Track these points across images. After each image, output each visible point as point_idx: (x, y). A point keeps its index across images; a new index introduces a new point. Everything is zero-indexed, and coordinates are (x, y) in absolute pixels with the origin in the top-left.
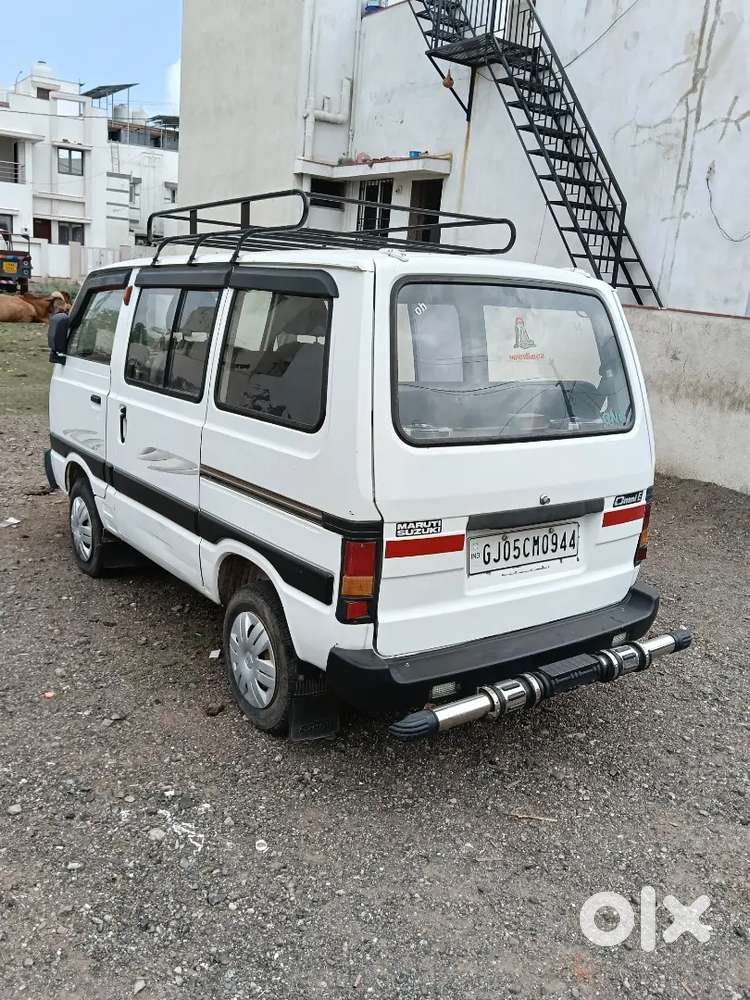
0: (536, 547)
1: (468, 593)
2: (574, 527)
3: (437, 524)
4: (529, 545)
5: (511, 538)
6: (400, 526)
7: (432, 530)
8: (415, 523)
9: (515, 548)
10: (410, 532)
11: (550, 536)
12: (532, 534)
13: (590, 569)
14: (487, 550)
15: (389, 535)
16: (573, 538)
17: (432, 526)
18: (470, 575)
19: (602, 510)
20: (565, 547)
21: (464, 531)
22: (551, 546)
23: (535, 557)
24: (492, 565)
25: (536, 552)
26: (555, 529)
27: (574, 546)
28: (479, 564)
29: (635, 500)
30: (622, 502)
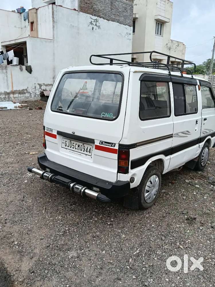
0: (79, 148)
1: (60, 151)
2: (91, 147)
4: (77, 147)
5: (72, 142)
9: (73, 145)
10: (48, 130)
11: (83, 146)
12: (78, 143)
13: (94, 162)
14: (66, 143)
16: (90, 150)
18: (62, 147)
19: (95, 143)
20: (87, 151)
21: (56, 134)
22: (83, 150)
23: (78, 151)
24: (66, 147)
25: (78, 149)
26: (85, 145)
27: (90, 152)
28: (64, 145)
29: (111, 146)
30: (103, 144)
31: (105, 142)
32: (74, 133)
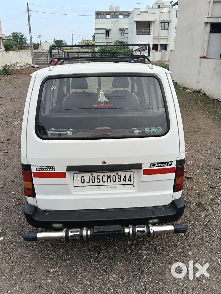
0: (109, 179)
1: (73, 192)
2: (131, 173)
3: (53, 168)
4: (105, 179)
5: (95, 175)
6: (37, 167)
7: (50, 170)
8: (43, 166)
9: (97, 179)
10: (41, 169)
11: (117, 176)
12: (106, 174)
13: (140, 190)
14: (83, 178)
15: (33, 170)
16: (130, 177)
17: (50, 168)
18: (75, 187)
19: (142, 168)
20: (125, 181)
21: (65, 171)
22: (117, 180)
23: (109, 183)
24: (85, 184)
25: (109, 181)
26: (120, 173)
27: (131, 180)
28: (79, 183)
29: (166, 165)
30: (156, 166)
31: (158, 163)
32: (106, 163)
